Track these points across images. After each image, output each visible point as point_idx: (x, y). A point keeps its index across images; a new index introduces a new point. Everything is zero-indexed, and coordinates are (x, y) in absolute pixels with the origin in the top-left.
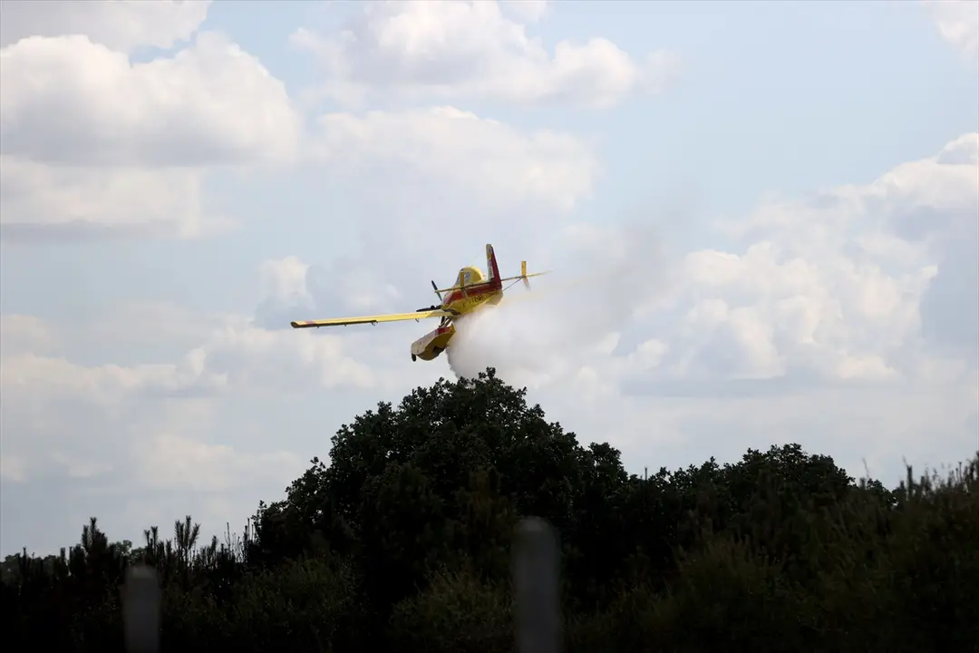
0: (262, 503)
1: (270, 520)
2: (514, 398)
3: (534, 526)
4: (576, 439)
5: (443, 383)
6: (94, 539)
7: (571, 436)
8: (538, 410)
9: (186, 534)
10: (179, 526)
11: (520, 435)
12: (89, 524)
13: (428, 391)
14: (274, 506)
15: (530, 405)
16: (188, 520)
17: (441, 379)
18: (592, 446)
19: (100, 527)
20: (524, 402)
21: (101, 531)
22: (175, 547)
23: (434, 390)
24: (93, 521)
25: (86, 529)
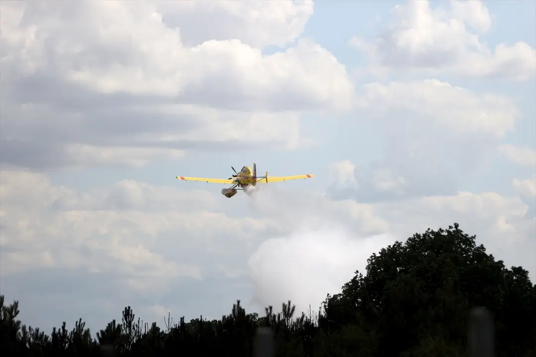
0: (328, 294)
1: (333, 304)
2: (469, 241)
3: (480, 312)
4: (504, 264)
5: (430, 231)
6: (239, 311)
7: (501, 262)
8: (482, 247)
9: (288, 311)
10: (284, 306)
11: (472, 261)
12: (236, 303)
13: (422, 235)
14: (335, 296)
15: (478, 245)
16: (289, 302)
17: (429, 229)
18: (513, 268)
19: (242, 306)
20: (474, 242)
21: (242, 308)
22: (282, 317)
23: (424, 235)
24: (239, 302)
25: (234, 306)
